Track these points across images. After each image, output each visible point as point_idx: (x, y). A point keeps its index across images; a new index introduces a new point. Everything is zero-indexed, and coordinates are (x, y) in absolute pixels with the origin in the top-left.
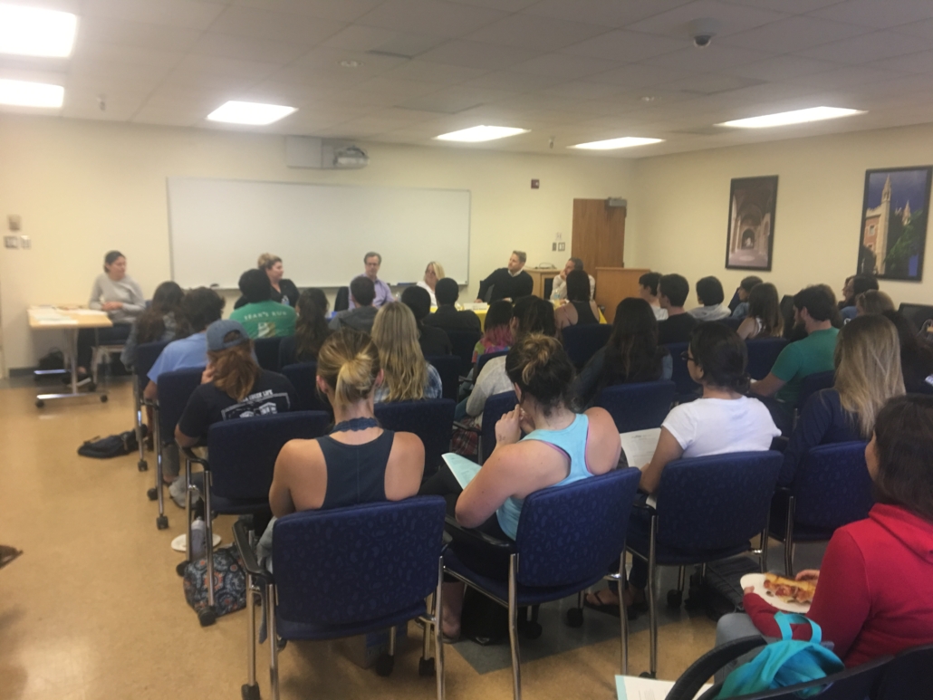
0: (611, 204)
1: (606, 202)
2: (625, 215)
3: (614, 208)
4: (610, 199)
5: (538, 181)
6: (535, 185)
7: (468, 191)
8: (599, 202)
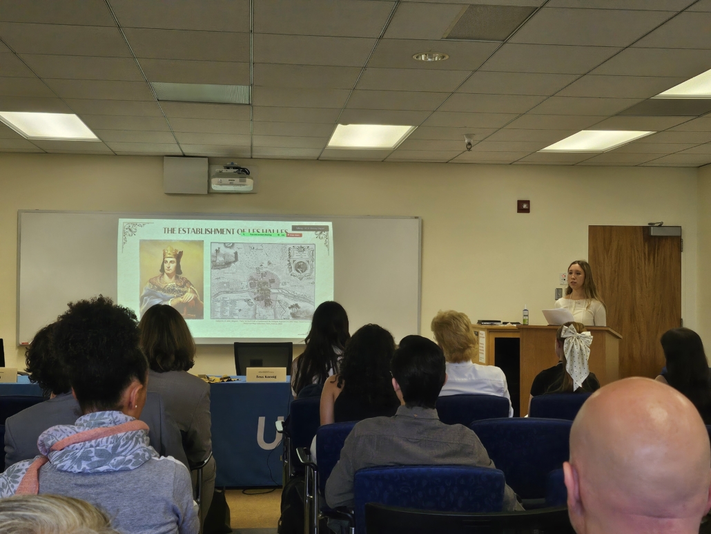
0: (653, 232)
1: (646, 230)
2: (680, 249)
3: (660, 238)
4: (649, 224)
5: (528, 202)
6: (523, 206)
7: (416, 218)
8: (633, 229)
